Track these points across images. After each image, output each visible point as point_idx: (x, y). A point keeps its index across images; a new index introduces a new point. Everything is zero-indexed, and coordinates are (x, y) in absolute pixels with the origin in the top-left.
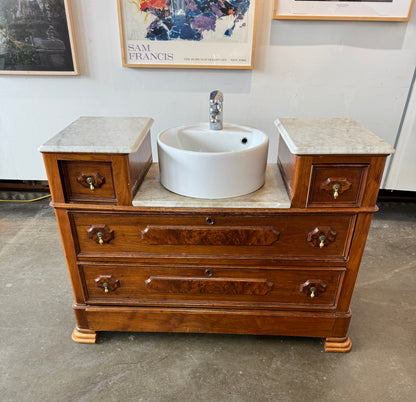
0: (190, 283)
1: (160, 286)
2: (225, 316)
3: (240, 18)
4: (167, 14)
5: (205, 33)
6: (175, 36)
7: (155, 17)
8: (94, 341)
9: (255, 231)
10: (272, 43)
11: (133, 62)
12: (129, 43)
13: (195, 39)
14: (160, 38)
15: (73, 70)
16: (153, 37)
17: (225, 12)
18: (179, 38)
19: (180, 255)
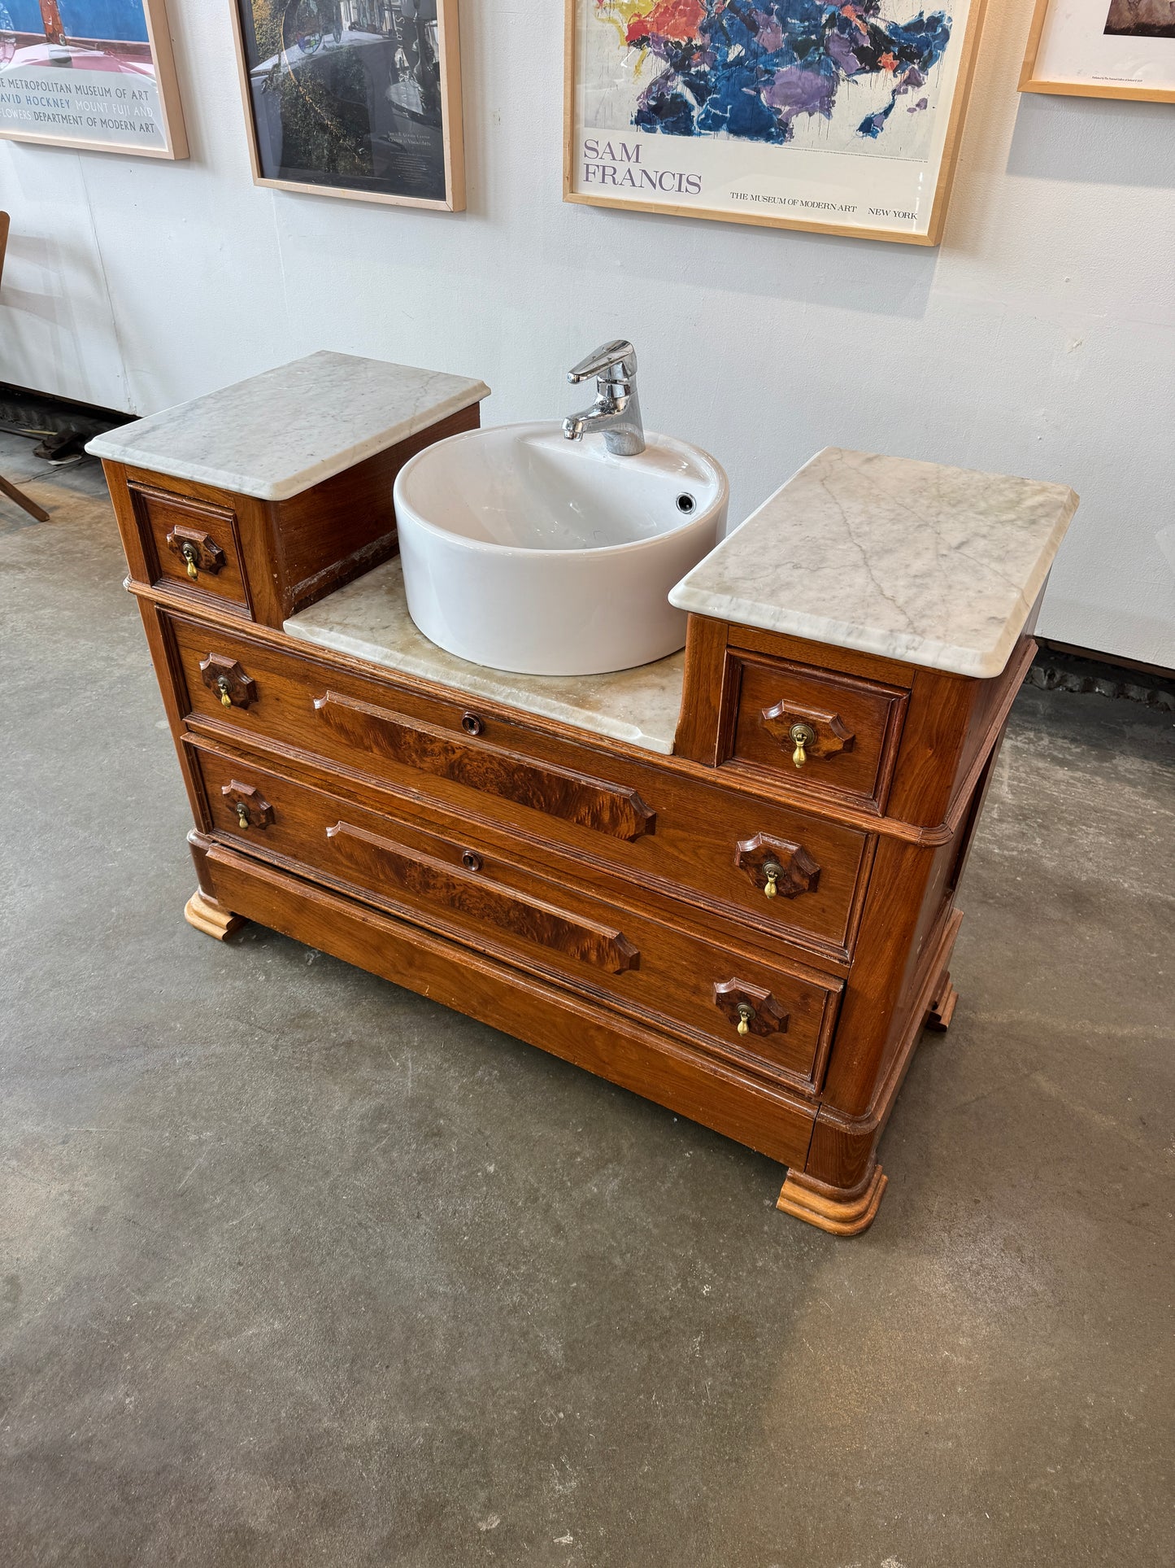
0: (427, 871)
1: (358, 853)
2: (512, 990)
3: (914, 81)
4: (696, 57)
5: (801, 122)
6: (712, 124)
7: (663, 65)
8: (220, 933)
9: (585, 789)
10: (1012, 169)
11: (592, 189)
12: (586, 134)
13: (769, 137)
14: (671, 129)
15: (442, 197)
16: (651, 121)
17: (870, 62)
18: (723, 133)
19: (405, 792)
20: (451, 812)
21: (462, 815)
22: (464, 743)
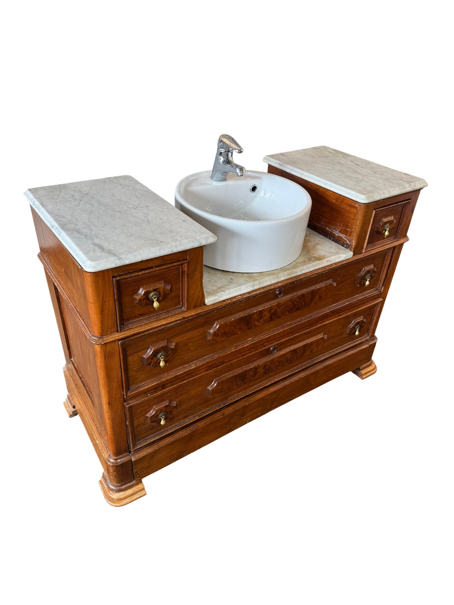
20: (266, 336)
21: (270, 334)
22: (277, 302)
